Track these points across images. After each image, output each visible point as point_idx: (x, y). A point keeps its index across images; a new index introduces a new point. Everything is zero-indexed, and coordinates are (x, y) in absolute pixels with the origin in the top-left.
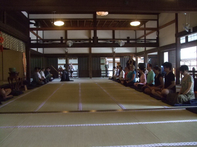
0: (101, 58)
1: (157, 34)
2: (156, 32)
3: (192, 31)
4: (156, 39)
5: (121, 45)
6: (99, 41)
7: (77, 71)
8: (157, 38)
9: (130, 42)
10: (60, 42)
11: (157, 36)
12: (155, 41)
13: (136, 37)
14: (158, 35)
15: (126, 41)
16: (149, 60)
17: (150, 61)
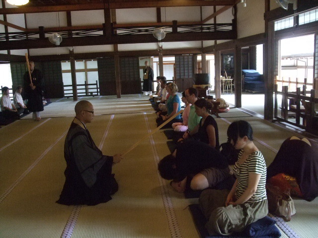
0: (140, 58)
1: (234, 12)
2: (231, 8)
3: (295, 8)
4: (231, 22)
5: (160, 38)
6: (119, 32)
7: (96, 84)
8: (233, 20)
9: (179, 30)
10: (37, 36)
11: (233, 18)
12: (230, 28)
13: (201, 18)
14: (235, 15)
15: (170, 30)
16: (230, 59)
17: (230, 62)
